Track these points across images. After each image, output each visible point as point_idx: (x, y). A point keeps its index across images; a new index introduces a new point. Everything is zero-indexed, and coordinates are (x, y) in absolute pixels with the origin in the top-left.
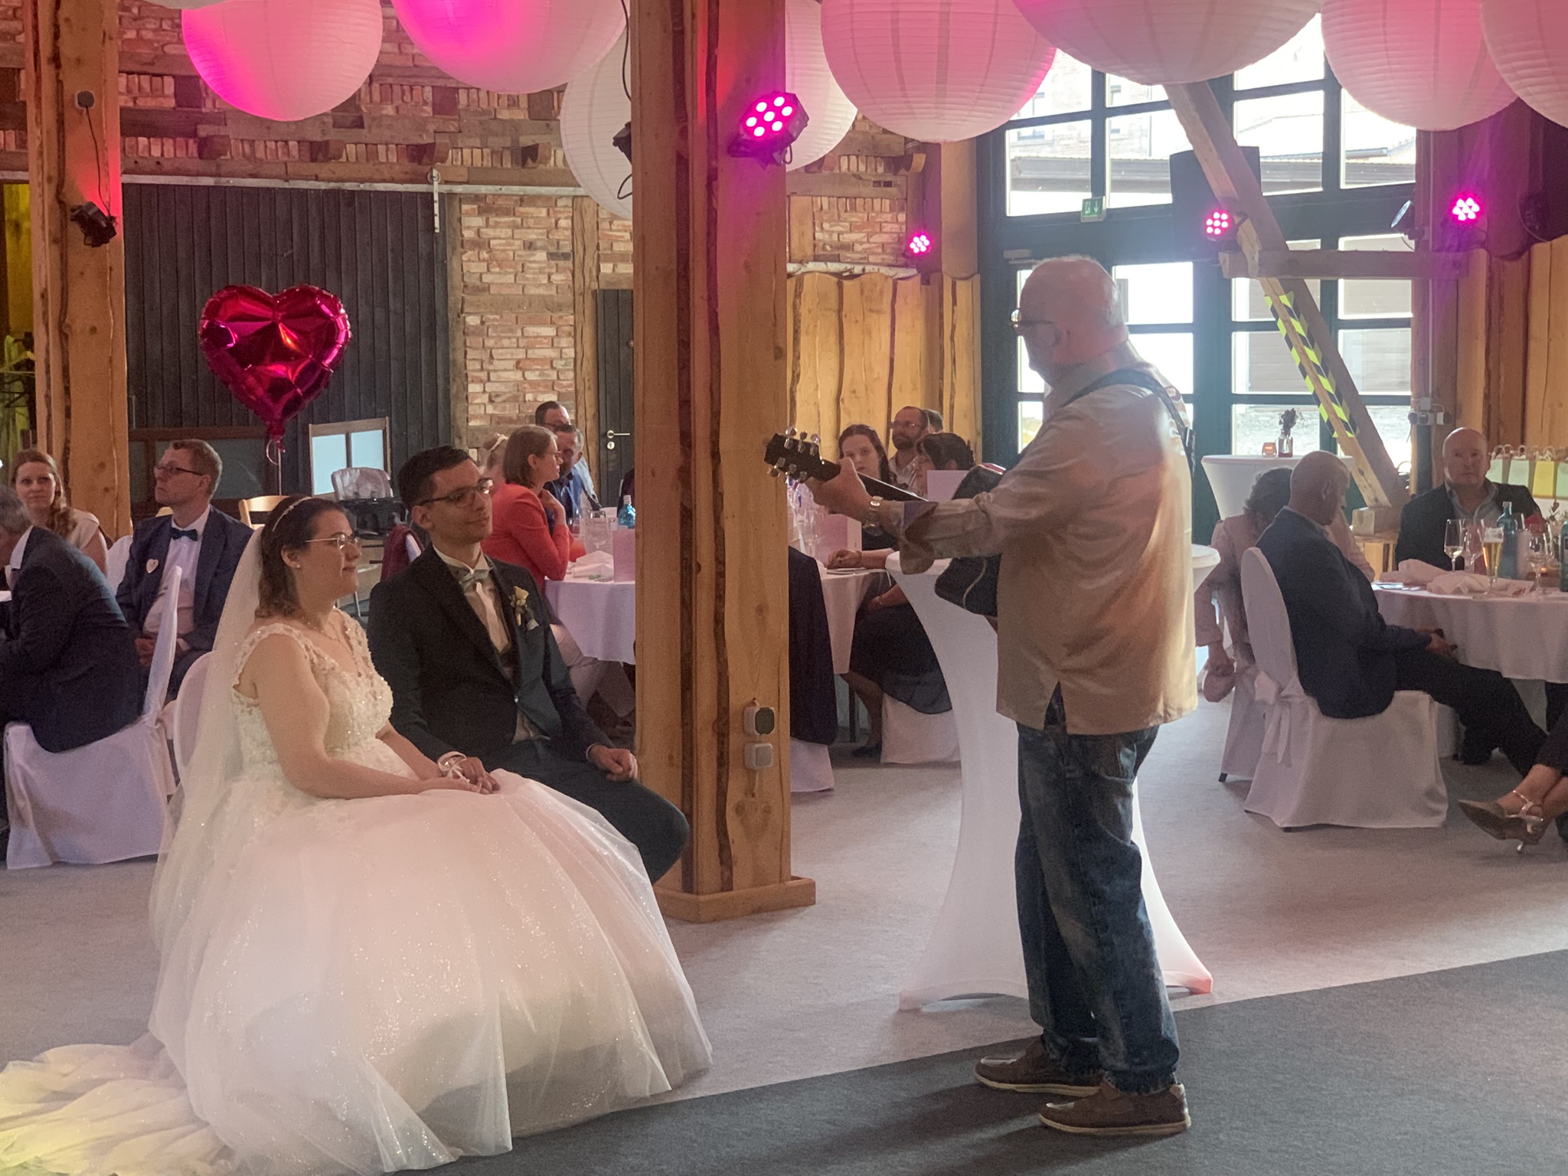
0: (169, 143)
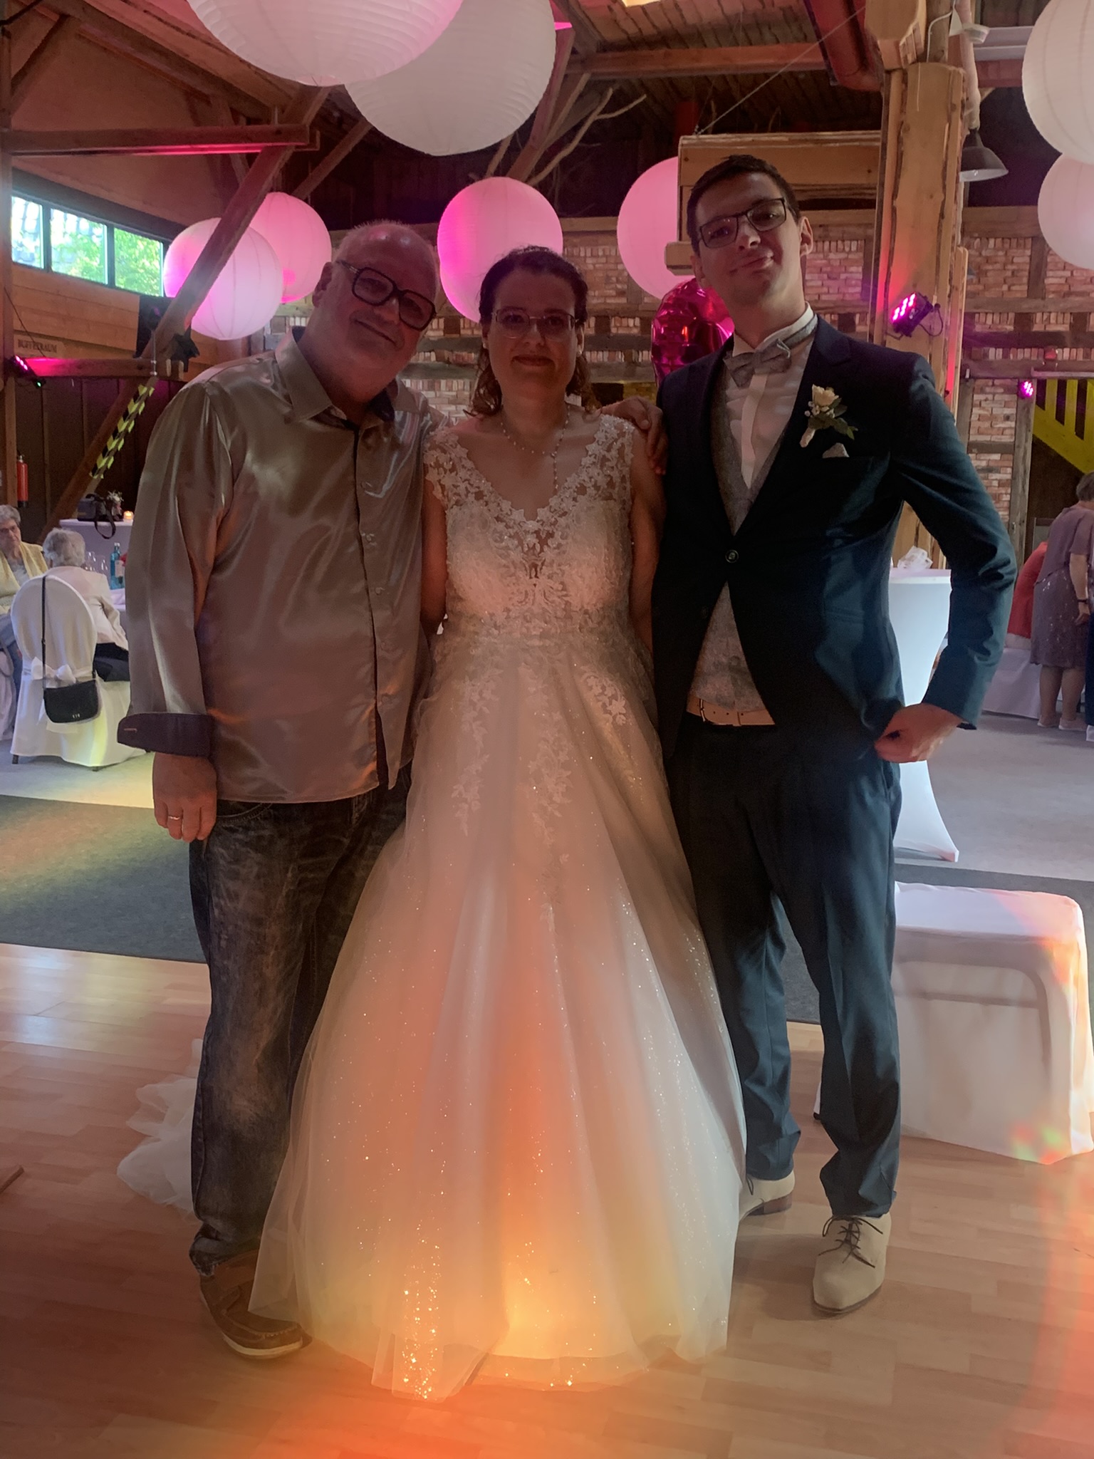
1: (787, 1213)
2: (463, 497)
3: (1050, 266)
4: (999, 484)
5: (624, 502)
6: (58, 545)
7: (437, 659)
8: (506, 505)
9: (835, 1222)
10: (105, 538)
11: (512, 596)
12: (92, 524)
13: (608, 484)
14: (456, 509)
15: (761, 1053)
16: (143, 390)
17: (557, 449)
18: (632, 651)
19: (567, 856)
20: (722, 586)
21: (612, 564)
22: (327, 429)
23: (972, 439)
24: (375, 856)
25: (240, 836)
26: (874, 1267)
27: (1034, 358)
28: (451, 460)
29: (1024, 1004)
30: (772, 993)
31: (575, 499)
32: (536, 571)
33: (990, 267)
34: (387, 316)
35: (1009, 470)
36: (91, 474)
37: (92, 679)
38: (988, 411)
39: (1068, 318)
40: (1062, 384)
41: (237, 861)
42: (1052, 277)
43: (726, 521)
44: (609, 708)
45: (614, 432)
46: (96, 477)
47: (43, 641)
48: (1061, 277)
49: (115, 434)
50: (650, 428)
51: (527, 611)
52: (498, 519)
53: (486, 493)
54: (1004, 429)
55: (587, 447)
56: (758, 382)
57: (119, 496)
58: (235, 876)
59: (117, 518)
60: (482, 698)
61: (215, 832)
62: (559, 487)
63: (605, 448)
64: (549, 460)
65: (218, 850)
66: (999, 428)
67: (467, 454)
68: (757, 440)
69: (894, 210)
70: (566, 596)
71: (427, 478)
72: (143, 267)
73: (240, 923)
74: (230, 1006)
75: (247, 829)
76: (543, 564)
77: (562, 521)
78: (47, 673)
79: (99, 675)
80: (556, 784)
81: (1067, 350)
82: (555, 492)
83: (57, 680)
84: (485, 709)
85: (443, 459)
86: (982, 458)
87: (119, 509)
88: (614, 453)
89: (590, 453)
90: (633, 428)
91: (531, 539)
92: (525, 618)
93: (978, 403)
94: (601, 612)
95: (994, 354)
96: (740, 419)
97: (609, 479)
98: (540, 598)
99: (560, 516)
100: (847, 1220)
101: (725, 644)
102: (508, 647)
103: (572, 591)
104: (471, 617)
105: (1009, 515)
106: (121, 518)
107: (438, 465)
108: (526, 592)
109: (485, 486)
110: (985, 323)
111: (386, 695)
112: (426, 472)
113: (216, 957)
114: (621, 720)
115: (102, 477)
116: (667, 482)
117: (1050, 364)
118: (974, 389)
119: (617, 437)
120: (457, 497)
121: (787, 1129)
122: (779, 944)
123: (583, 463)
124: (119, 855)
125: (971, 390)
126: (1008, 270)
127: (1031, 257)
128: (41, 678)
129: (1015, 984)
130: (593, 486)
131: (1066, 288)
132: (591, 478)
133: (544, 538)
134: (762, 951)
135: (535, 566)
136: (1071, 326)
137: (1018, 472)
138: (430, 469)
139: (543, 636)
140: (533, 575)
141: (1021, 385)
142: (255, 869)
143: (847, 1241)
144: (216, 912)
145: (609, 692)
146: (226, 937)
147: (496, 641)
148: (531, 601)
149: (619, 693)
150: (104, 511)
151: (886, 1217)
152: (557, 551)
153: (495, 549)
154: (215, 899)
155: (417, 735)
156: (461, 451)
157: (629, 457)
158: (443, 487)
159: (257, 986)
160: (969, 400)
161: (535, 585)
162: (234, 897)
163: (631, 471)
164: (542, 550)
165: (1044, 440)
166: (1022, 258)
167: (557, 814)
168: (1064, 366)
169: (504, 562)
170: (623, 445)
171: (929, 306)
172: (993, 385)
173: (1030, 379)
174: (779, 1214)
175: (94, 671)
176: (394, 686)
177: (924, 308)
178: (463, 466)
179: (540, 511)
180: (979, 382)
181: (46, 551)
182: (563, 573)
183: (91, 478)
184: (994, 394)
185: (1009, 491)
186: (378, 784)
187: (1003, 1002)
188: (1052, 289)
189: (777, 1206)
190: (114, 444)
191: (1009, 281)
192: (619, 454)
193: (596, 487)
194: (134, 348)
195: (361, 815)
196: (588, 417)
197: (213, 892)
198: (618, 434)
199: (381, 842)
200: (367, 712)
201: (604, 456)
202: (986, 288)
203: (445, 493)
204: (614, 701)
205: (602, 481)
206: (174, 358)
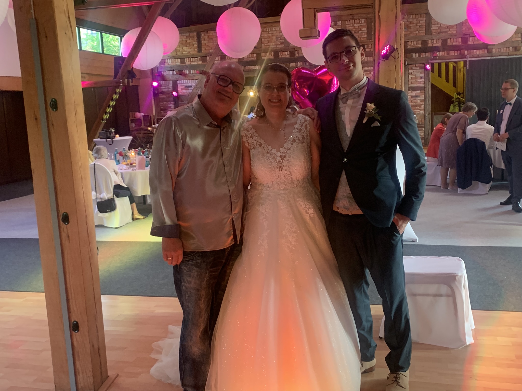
0: (481, 51)
1: (374, 372)
2: (255, 146)
3: (432, 23)
4: (420, 101)
5: (308, 143)
6: (98, 152)
7: (249, 198)
8: (270, 148)
9: (391, 374)
10: (110, 145)
11: (274, 177)
12: (105, 140)
13: (302, 138)
14: (253, 150)
15: (363, 321)
16: (118, 91)
17: (285, 128)
18: (313, 191)
19: (298, 262)
20: (343, 170)
21: (306, 164)
22: (212, 128)
23: (409, 86)
24: (233, 265)
25: (191, 263)
26: (405, 388)
27: (429, 56)
28: (250, 134)
29: (448, 296)
30: (366, 300)
31: (292, 144)
32: (281, 169)
33: (411, 25)
34: (229, 90)
35: (423, 96)
36: (101, 121)
37: (113, 197)
38: (414, 76)
39: (441, 41)
40: (440, 64)
41: (190, 271)
42: (434, 27)
43: (342, 148)
44: (308, 212)
45: (303, 120)
46: (103, 122)
47: (95, 185)
48: (437, 27)
49: (109, 106)
50: (315, 118)
51: (279, 182)
52: (268, 152)
53: (263, 144)
54: (420, 82)
55: (294, 126)
56: (350, 102)
57: (114, 129)
58: (190, 276)
59: (114, 137)
60: (266, 211)
61: (182, 262)
62: (287, 141)
63: (301, 126)
64: (282, 132)
65: (183, 267)
66: (419, 81)
67: (256, 131)
68: (351, 121)
69: (379, 16)
70: (292, 176)
71: (243, 140)
72: (112, 45)
73: (192, 291)
74: (190, 317)
75: (193, 260)
76: (283, 166)
77: (288, 152)
78: (97, 196)
79: (115, 196)
80: (292, 238)
81: (441, 52)
82: (285, 143)
83: (101, 198)
84: (267, 215)
85: (248, 133)
86: (413, 92)
87: (114, 134)
88: (304, 127)
89: (295, 128)
90: (309, 118)
91: (279, 159)
92: (278, 184)
93: (411, 73)
94: (303, 180)
95: (415, 55)
96: (344, 114)
97: (302, 136)
98: (283, 177)
99: (288, 150)
100: (396, 373)
101: (345, 189)
102: (273, 194)
103: (293, 174)
104: (260, 184)
105: (424, 112)
106: (115, 137)
107: (246, 136)
108: (278, 176)
109: (263, 142)
110: (411, 45)
111: (235, 213)
112: (242, 138)
113: (185, 302)
114: (312, 215)
115: (105, 122)
116: (321, 135)
117: (435, 58)
118: (409, 68)
119: (304, 122)
120: (254, 146)
121: (373, 345)
122: (367, 284)
123: (294, 132)
124: (130, 260)
125: (408, 68)
126: (418, 25)
127: (426, 20)
128: (95, 198)
129: (444, 289)
130: (298, 139)
131: (439, 31)
132: (297, 136)
133: (283, 158)
134: (362, 288)
135: (281, 167)
136: (442, 44)
137: (426, 96)
138: (244, 137)
139: (284, 189)
140: (280, 170)
141: (425, 66)
142: (196, 273)
143: (396, 381)
144: (184, 287)
145: (308, 206)
146: (188, 296)
147: (269, 192)
148: (280, 178)
149: (311, 206)
150: (109, 135)
151: (408, 372)
152: (288, 162)
153: (267, 162)
154: (183, 284)
155: (245, 225)
156: (253, 131)
157: (308, 128)
158: (248, 143)
159: (199, 311)
160: (407, 72)
161: (281, 173)
162: (190, 283)
163: (310, 133)
164: (283, 162)
165: (435, 84)
166: (423, 21)
167: (294, 248)
168: (440, 58)
169: (270, 166)
170: (306, 124)
171: (394, 49)
172: (416, 66)
173: (428, 64)
174: (372, 372)
175: (113, 195)
176: (237, 210)
177: (392, 50)
178: (255, 136)
179: (281, 149)
180: (411, 66)
181: (94, 154)
182: (290, 168)
183: (102, 123)
184: (416, 70)
185: (424, 103)
186: (234, 243)
187: (441, 295)
188: (434, 31)
189: (371, 370)
190: (108, 110)
191: (419, 30)
192: (305, 127)
193: (299, 139)
194: (113, 75)
195: (228, 252)
196: (294, 116)
197: (182, 281)
198: (304, 121)
199: (235, 260)
200: (230, 220)
201: (300, 129)
202: (411, 32)
203: (249, 145)
204: (310, 209)
205: (300, 137)
206: (128, 78)
